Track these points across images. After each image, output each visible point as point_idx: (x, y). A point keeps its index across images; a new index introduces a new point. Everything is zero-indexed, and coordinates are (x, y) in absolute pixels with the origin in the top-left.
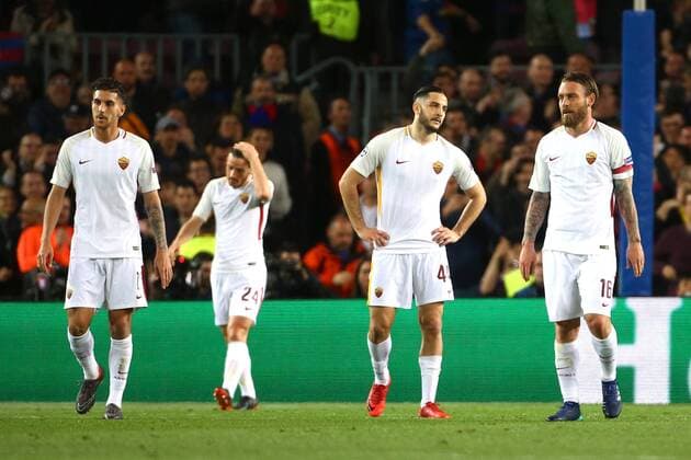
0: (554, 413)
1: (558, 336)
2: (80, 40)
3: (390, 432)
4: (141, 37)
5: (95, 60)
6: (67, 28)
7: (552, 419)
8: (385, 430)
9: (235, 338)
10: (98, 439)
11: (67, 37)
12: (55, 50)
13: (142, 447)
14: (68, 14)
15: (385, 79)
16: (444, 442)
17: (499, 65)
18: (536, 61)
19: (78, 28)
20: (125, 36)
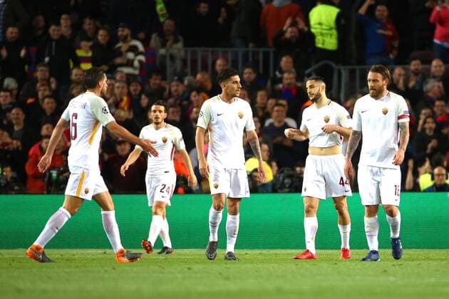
0: (364, 257)
1: (366, 213)
2: (186, 51)
3: (356, 265)
4: (220, 50)
5: (194, 62)
6: (180, 45)
7: (364, 260)
8: (353, 264)
9: (156, 213)
10: (196, 270)
11: (179, 50)
12: (172, 58)
13: (220, 274)
14: (180, 38)
15: (352, 72)
16: (385, 271)
17: (414, 65)
18: (434, 63)
19: (186, 45)
20: (210, 49)
